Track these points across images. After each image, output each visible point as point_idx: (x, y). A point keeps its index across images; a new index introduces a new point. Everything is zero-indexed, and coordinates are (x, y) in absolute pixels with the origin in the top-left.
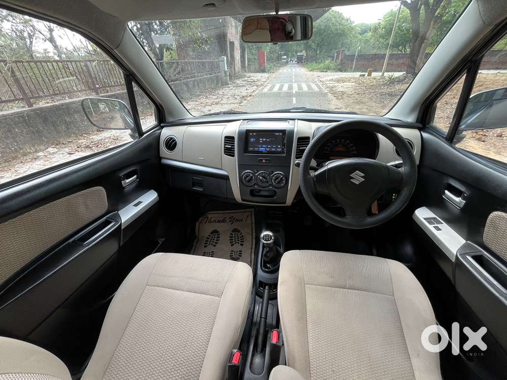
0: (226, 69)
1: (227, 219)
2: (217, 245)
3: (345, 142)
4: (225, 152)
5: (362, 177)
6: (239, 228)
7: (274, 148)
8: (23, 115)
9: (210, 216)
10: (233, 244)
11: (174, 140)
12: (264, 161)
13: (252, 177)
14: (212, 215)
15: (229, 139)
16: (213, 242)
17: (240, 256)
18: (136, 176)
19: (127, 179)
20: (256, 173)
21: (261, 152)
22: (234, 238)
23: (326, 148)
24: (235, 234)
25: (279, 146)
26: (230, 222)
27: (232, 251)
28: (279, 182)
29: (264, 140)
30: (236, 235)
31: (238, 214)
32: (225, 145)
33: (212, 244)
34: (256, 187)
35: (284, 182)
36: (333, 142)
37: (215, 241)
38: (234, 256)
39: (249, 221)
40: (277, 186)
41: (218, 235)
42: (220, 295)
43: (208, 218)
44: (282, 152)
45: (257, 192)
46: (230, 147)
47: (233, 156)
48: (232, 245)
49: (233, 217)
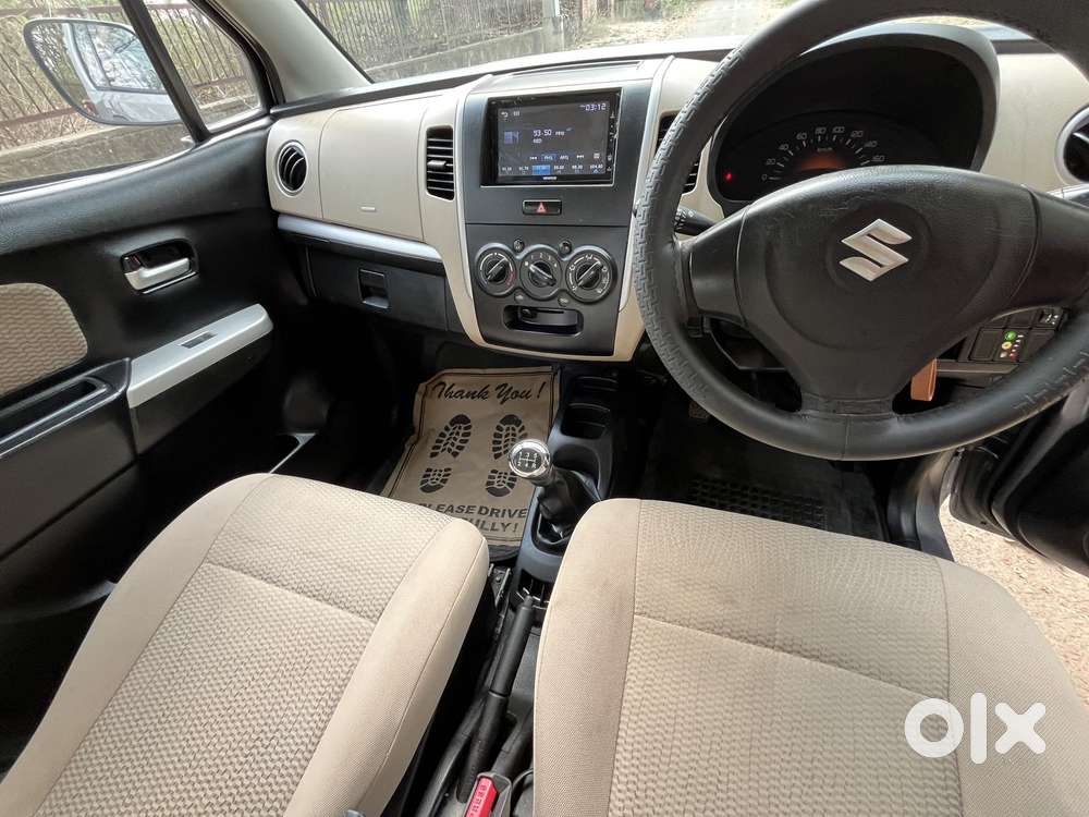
0: (558, 12)
1: (491, 389)
2: (461, 453)
3: (846, 135)
4: (429, 184)
5: (896, 248)
6: (519, 415)
7: (579, 162)
8: (103, 144)
9: (448, 380)
10: (500, 455)
11: (299, 156)
12: (541, 209)
13: (506, 266)
14: (454, 379)
15: (439, 137)
16: (453, 444)
17: (512, 486)
18: (184, 261)
19: (151, 266)
20: (517, 252)
21: (539, 179)
22: (503, 439)
23: (770, 162)
24: (508, 429)
25: (597, 156)
26: (499, 396)
27: (492, 472)
28: (589, 285)
29: (548, 133)
30: (511, 431)
31: (518, 380)
32: (429, 159)
33: (449, 450)
34: (520, 297)
35: (606, 281)
36: (799, 137)
37: (457, 443)
38: (495, 486)
39: (546, 397)
40: (586, 295)
41: (466, 428)
42: (375, 617)
43: (444, 384)
44: (605, 177)
45: (525, 315)
46: (441, 163)
47: (450, 196)
48: (497, 456)
49: (506, 385)
